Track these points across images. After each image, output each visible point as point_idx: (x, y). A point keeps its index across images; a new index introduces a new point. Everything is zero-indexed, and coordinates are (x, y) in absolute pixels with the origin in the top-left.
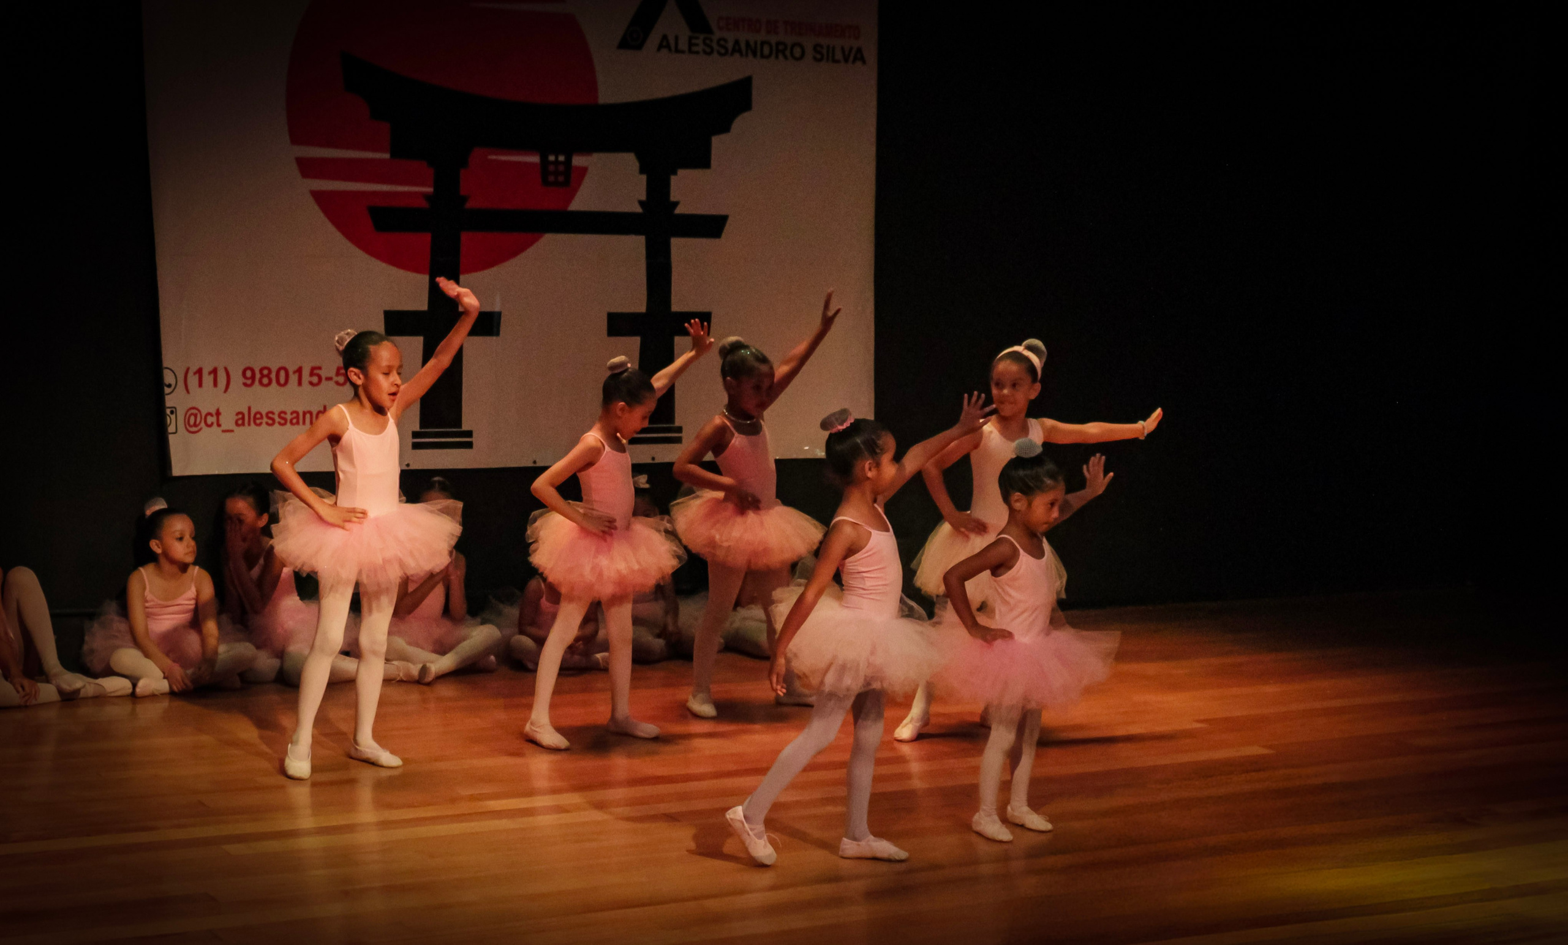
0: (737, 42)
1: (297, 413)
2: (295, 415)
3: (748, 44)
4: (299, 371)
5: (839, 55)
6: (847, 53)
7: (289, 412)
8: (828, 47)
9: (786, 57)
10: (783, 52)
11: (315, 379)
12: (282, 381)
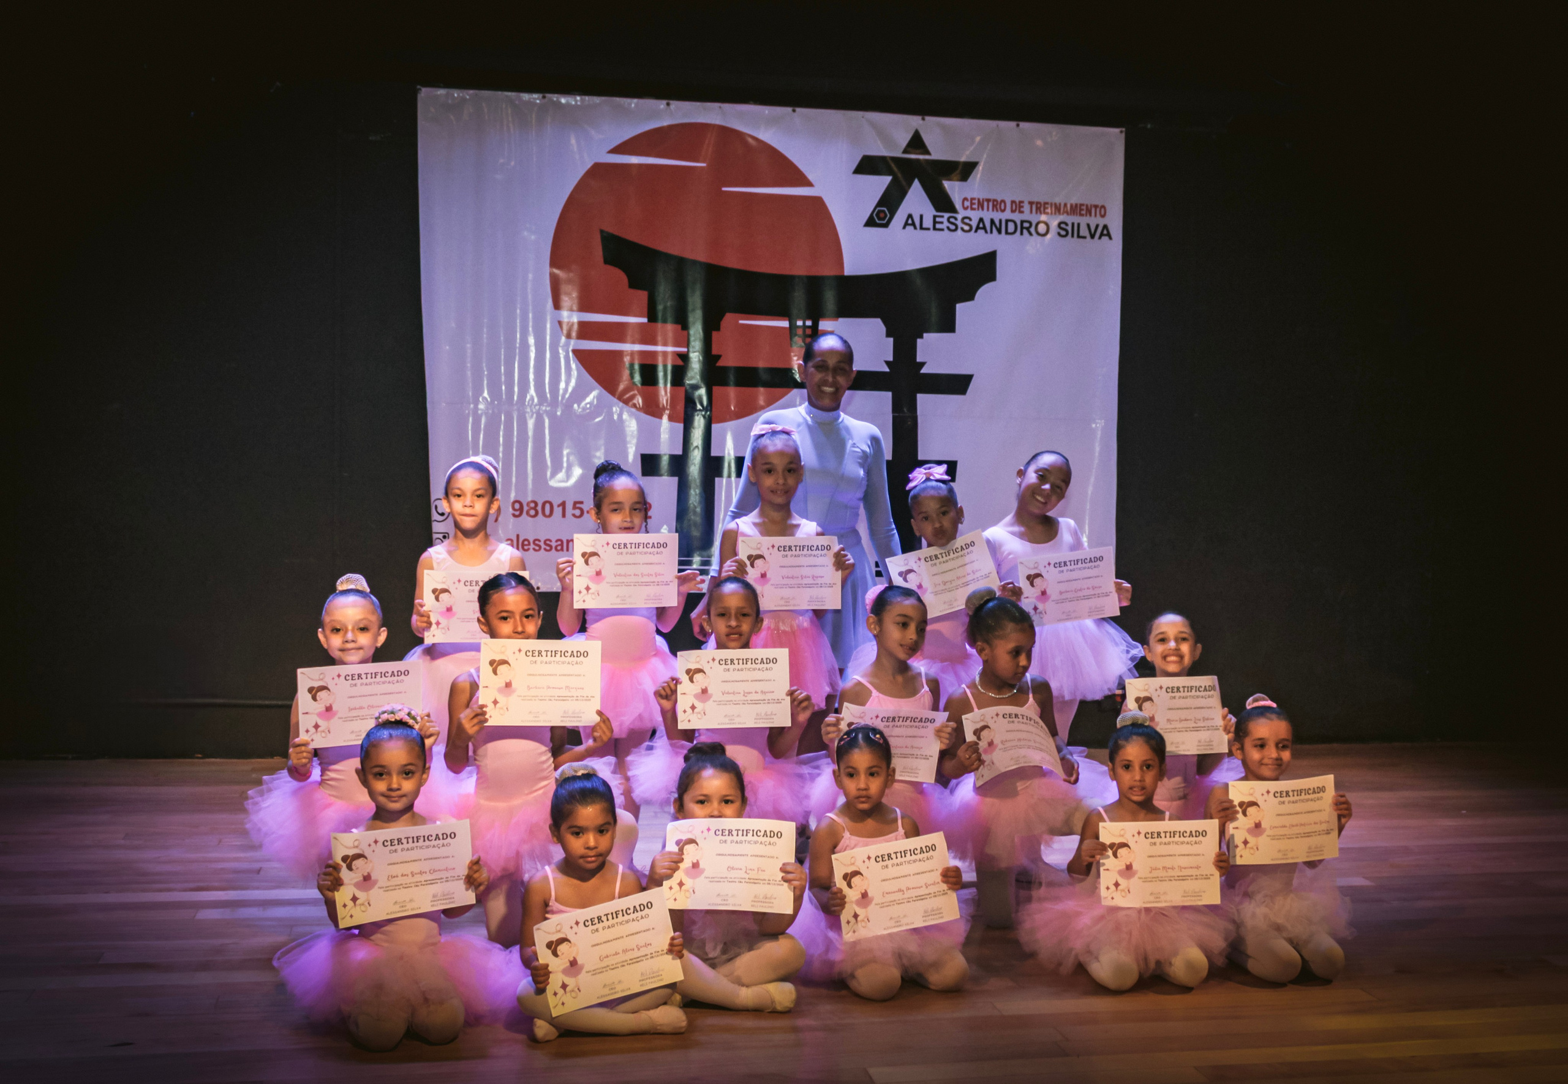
0: (981, 220)
1: (561, 541)
2: (559, 543)
3: (992, 222)
4: (563, 505)
5: (1084, 231)
6: (1093, 231)
7: (554, 540)
8: (1073, 224)
9: (1031, 234)
10: (1028, 229)
11: (578, 512)
12: (547, 511)
